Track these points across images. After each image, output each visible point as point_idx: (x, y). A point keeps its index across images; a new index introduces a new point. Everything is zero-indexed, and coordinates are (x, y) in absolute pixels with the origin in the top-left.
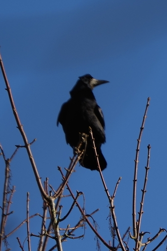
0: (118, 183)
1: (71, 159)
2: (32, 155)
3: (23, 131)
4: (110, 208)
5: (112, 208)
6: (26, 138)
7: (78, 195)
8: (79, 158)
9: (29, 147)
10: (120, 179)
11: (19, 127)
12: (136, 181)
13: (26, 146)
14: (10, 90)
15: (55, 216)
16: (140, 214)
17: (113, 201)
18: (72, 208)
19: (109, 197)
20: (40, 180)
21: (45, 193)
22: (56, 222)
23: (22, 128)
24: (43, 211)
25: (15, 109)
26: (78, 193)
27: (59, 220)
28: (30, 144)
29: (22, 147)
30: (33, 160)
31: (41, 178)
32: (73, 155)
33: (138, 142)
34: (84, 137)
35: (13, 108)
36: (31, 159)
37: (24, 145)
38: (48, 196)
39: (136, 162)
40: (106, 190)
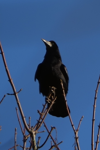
0: (81, 120)
1: (43, 105)
2: (19, 100)
3: (12, 83)
4: (75, 138)
5: (76, 138)
6: (15, 88)
7: (52, 129)
8: (53, 102)
9: (17, 94)
10: (82, 117)
11: (10, 81)
12: (94, 120)
13: (15, 94)
14: (3, 54)
15: (35, 144)
16: (97, 143)
17: (77, 133)
18: (47, 138)
19: (74, 130)
20: (24, 118)
21: (28, 128)
22: (36, 149)
23: (12, 81)
24: (23, 143)
25: (7, 68)
26: (52, 128)
27: (38, 148)
28: (18, 92)
29: (12, 94)
30: (20, 104)
31: (25, 117)
32: (45, 102)
33: (96, 92)
34: (53, 89)
35: (6, 66)
36: (18, 104)
37: (13, 93)
38: (30, 130)
39: (94, 107)
40: (72, 126)
